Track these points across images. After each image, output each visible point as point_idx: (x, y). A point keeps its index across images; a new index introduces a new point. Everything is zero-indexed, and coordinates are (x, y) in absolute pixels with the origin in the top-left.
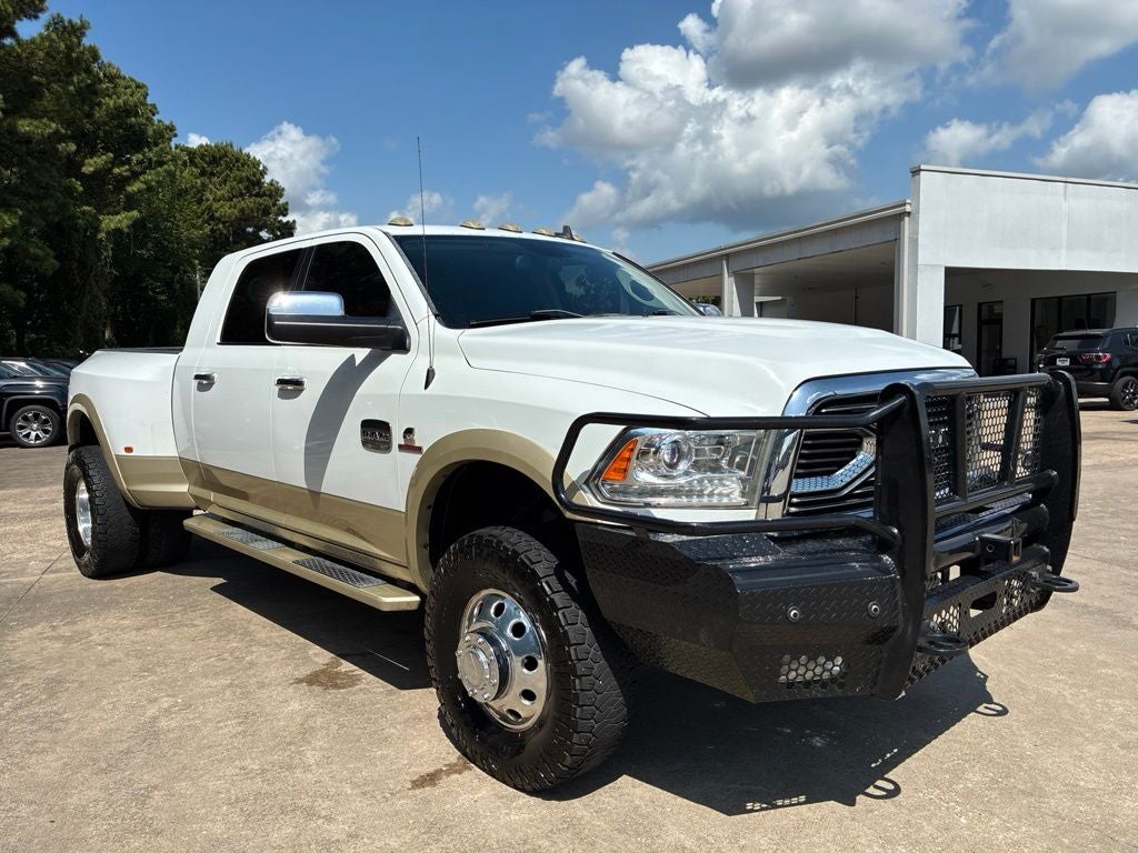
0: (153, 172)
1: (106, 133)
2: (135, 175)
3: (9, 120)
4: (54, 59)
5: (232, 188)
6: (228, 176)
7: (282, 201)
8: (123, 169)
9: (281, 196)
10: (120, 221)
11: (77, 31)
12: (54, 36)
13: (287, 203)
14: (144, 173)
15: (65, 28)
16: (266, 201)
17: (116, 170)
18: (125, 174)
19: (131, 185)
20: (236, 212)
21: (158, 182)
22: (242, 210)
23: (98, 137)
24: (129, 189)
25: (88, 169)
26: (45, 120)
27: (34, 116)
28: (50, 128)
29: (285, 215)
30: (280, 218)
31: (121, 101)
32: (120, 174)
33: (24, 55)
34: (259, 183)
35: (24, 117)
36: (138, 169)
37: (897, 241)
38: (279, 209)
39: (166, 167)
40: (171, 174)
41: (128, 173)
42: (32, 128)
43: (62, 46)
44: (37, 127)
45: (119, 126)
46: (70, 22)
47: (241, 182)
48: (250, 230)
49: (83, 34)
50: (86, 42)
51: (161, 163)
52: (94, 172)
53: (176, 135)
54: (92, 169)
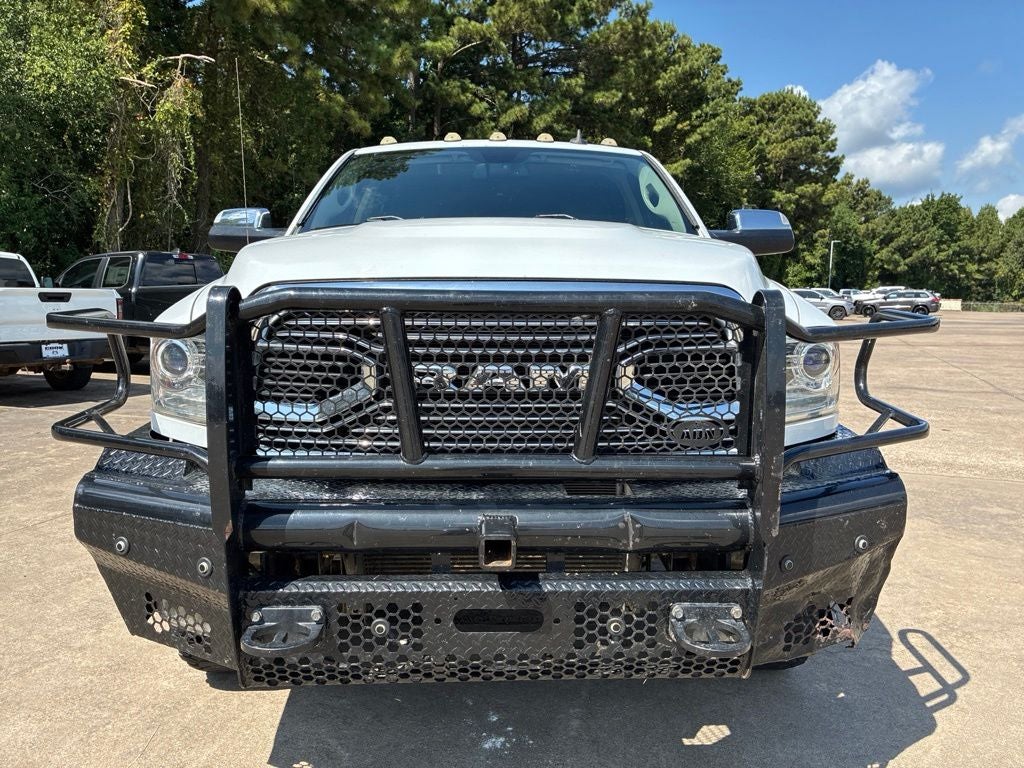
0: (708, 124)
1: (674, 96)
2: (693, 128)
3: (590, 94)
4: (626, 38)
5: (786, 131)
6: (784, 120)
7: (832, 137)
8: (685, 124)
9: (832, 133)
10: (676, 169)
11: (642, 12)
12: (625, 20)
13: (836, 140)
14: (701, 125)
15: (633, 12)
16: (816, 139)
17: (679, 126)
18: (686, 128)
19: (689, 137)
20: (786, 152)
21: (711, 132)
22: (792, 150)
23: (668, 100)
24: (688, 141)
25: (657, 128)
26: (614, 91)
27: (608, 89)
28: (617, 97)
29: (832, 151)
30: (829, 154)
31: (688, 66)
32: (682, 129)
33: (602, 40)
34: (810, 124)
35: (599, 91)
36: (696, 123)
38: (827, 146)
39: (718, 118)
40: (723, 125)
41: (689, 128)
42: (604, 99)
43: (630, 27)
44: (608, 98)
45: (685, 88)
46: (637, 6)
47: (793, 124)
48: (802, 167)
49: (647, 14)
50: (650, 19)
51: (714, 116)
52: (663, 129)
53: (741, 89)
54: (661, 127)
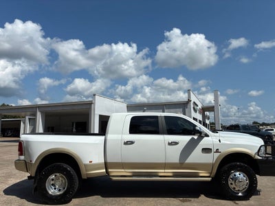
37: (90, 108)
